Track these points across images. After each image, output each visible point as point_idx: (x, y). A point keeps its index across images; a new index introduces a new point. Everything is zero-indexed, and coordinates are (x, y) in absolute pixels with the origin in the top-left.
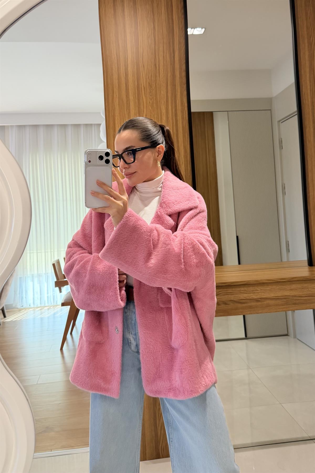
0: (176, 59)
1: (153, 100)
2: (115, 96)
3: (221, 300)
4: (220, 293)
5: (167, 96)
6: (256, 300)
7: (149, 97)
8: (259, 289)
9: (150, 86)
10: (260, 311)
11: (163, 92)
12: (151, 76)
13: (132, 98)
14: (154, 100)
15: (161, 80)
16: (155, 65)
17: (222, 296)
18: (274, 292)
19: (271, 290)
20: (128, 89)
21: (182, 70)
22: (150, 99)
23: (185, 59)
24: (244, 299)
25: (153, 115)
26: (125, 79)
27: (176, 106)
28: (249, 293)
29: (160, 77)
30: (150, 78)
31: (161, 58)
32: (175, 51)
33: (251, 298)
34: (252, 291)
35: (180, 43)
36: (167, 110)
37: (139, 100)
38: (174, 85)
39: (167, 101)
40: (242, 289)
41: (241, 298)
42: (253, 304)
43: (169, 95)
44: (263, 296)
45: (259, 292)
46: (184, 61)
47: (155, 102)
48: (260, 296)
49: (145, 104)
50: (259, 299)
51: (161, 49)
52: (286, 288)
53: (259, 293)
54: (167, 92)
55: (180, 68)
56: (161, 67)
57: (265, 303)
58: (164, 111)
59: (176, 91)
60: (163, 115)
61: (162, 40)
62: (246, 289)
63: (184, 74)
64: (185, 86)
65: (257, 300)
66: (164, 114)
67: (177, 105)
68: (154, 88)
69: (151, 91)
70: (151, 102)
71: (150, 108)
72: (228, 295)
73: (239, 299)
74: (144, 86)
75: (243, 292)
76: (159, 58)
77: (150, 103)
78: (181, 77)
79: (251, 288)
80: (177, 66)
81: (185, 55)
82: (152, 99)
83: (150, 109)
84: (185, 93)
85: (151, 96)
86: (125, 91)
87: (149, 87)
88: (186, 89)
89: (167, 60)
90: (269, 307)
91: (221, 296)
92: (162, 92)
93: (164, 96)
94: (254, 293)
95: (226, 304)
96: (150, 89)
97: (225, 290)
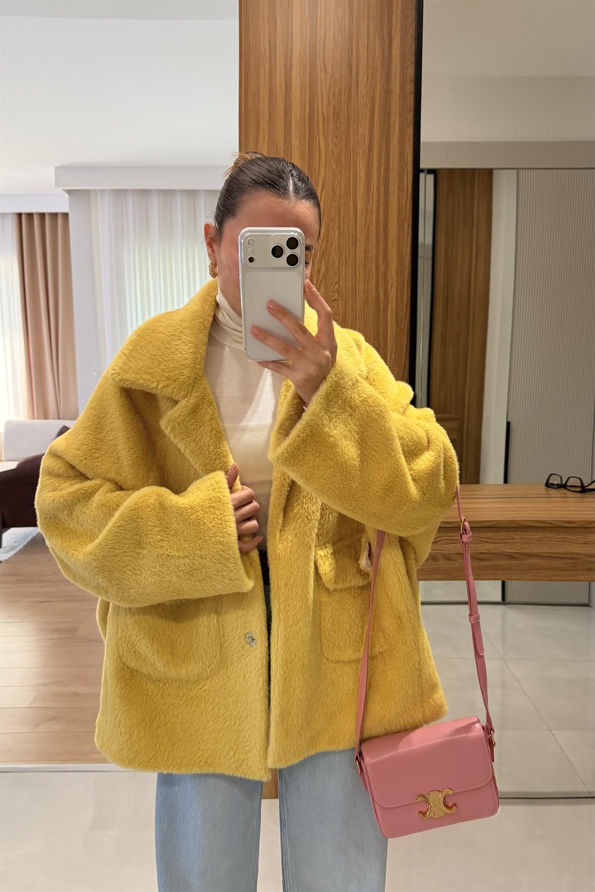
0: (394, 53)
1: (340, 146)
2: (261, 137)
3: (440, 552)
4: (440, 539)
5: (371, 138)
6: (509, 556)
7: (332, 141)
8: (517, 537)
9: (337, 115)
10: (515, 577)
11: (363, 130)
12: (340, 90)
13: (298, 142)
14: (342, 147)
15: (359, 103)
16: (350, 66)
17: (443, 545)
18: (548, 544)
19: (543, 541)
20: (291, 122)
21: (406, 77)
22: (335, 144)
23: (414, 53)
24: (485, 553)
25: (338, 182)
26: (285, 98)
27: (387, 162)
28: (496, 543)
29: (359, 95)
30: (336, 96)
31: (363, 50)
32: (393, 35)
33: (499, 551)
34: (503, 540)
35: (404, 18)
36: (368, 171)
37: (311, 147)
38: (387, 115)
39: (370, 150)
40: (484, 535)
41: (479, 551)
42: (503, 562)
43: (376, 135)
44: (524, 550)
45: (516, 543)
46: (413, 58)
47: (344, 151)
48: (518, 550)
49: (323, 157)
50: (516, 555)
51: (364, 30)
52: (576, 539)
53: (518, 544)
54: (371, 129)
55: (403, 74)
56: (362, 71)
57: (527, 562)
58: (362, 172)
59: (390, 126)
60: (360, 180)
61: (367, 11)
62: (490, 534)
63: (410, 88)
64: (410, 117)
65: (511, 557)
66: (362, 180)
67: (391, 159)
68: (343, 120)
69: (338, 125)
70: (336, 152)
71: (334, 166)
72: (454, 545)
73: (476, 553)
74: (323, 114)
75: (484, 540)
76: (358, 52)
77: (333, 153)
78: (403, 96)
79: (503, 535)
80: (396, 68)
81: (414, 45)
82: (338, 145)
83: (332, 167)
84: (410, 131)
85: (337, 138)
86: (283, 126)
87: (334, 117)
88: (412, 122)
89: (375, 55)
90: (535, 571)
91: (441, 545)
92: (361, 129)
93: (365, 137)
94: (507, 543)
95: (450, 560)
96: (336, 120)
97: (451, 534)
